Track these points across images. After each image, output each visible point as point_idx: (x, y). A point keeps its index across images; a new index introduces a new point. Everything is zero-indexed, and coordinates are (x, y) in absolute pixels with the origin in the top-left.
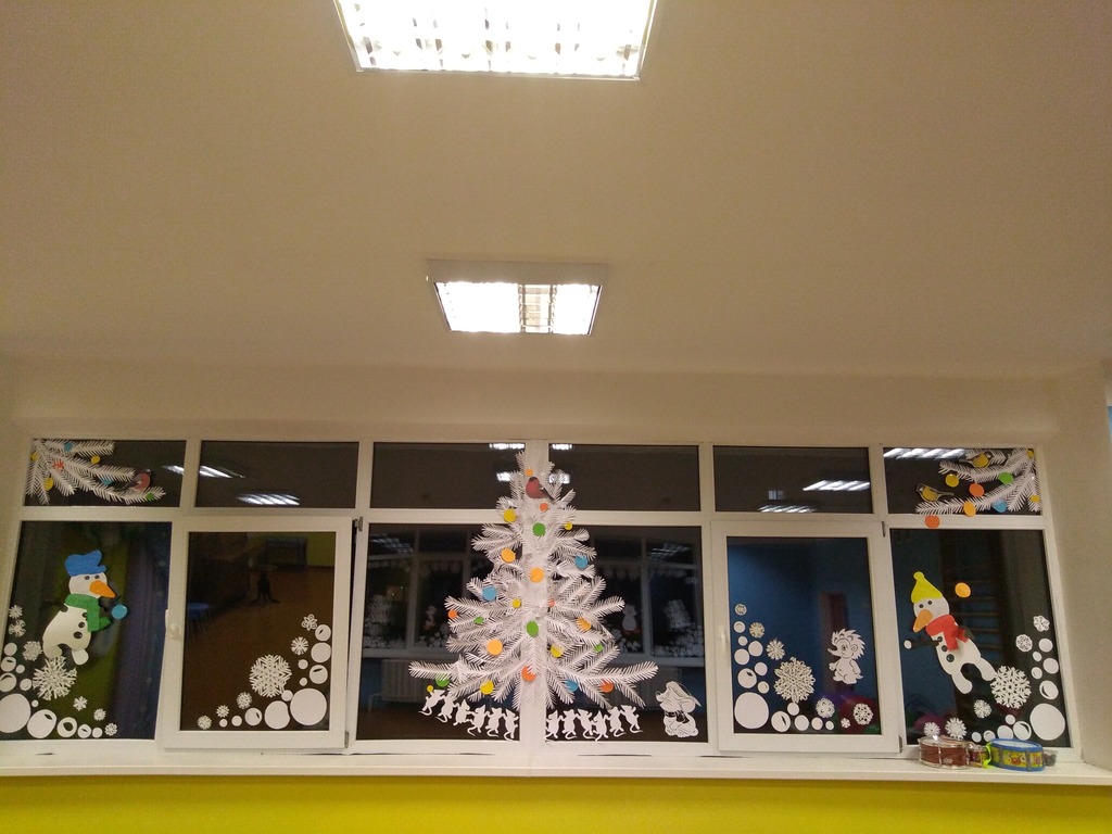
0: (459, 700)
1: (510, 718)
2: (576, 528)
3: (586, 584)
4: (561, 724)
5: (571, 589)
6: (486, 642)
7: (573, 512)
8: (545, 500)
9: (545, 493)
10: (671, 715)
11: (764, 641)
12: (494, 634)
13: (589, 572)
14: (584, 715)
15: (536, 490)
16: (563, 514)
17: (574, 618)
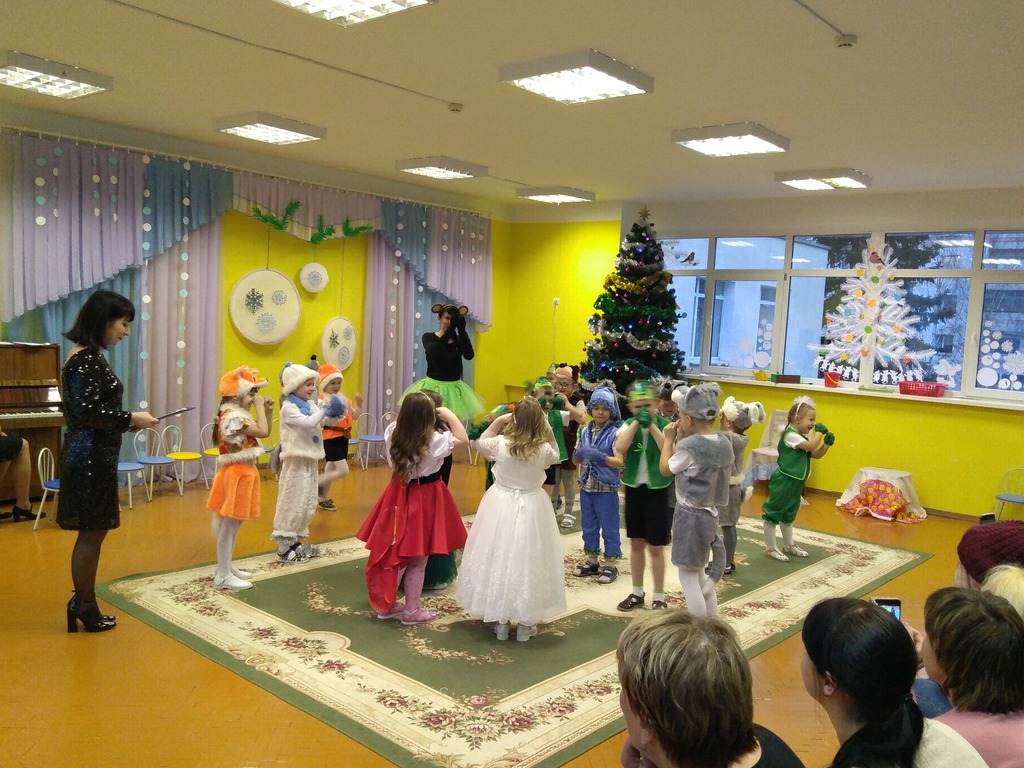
0: (831, 362)
1: (855, 372)
2: (896, 279)
3: (900, 308)
4: (881, 376)
5: (891, 311)
6: (845, 335)
7: (895, 269)
8: (880, 264)
9: (880, 260)
10: (941, 376)
11: (1001, 342)
12: (849, 332)
13: (902, 302)
14: (893, 374)
15: (875, 259)
16: (890, 271)
17: (892, 325)
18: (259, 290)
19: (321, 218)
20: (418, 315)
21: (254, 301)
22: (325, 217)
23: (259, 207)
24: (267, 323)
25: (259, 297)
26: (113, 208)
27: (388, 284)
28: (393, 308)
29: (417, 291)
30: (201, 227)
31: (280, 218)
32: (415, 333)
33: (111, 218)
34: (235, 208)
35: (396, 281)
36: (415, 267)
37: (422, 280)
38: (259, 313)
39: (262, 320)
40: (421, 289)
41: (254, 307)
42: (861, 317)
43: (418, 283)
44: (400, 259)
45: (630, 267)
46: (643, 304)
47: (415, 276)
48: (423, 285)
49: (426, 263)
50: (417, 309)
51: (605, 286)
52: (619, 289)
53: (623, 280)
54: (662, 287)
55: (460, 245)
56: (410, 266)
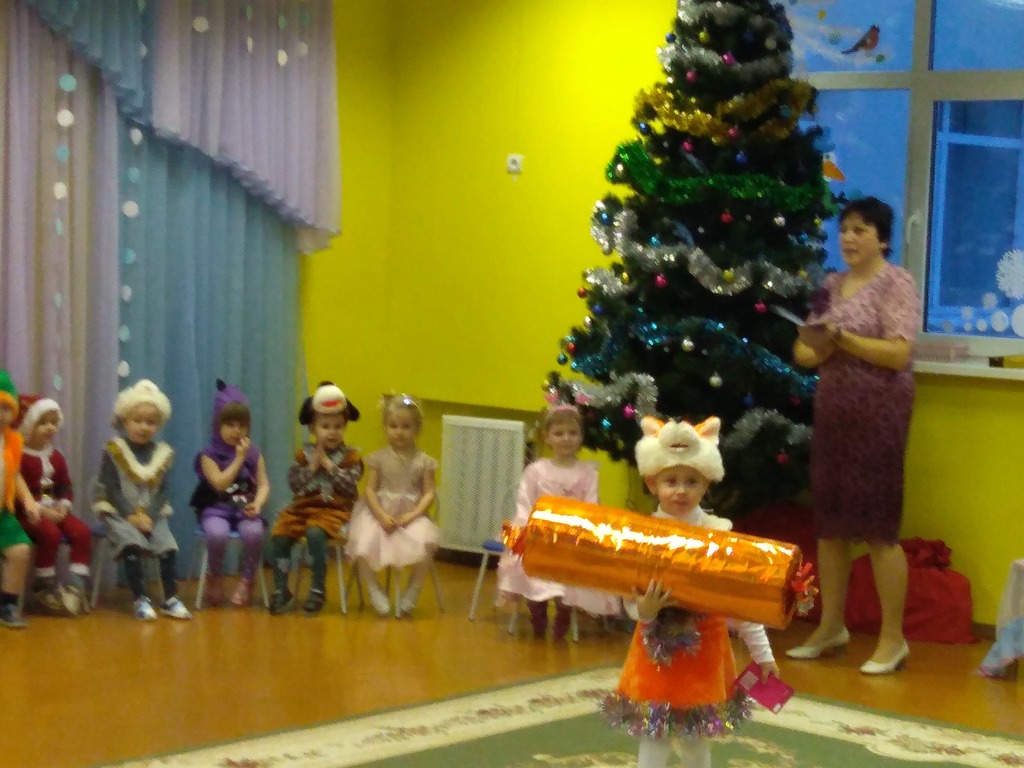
20: (131, 209)
27: (43, 125)
28: (60, 190)
29: (126, 141)
32: (122, 256)
35: (65, 118)
36: (118, 76)
37: (139, 113)
40: (137, 136)
43: (128, 122)
44: (74, 58)
45: (700, 67)
46: (733, 168)
47: (120, 103)
48: (140, 127)
49: (147, 67)
50: (127, 190)
51: (636, 122)
52: (670, 130)
53: (679, 104)
54: (786, 122)
55: (243, 14)
56: (104, 76)
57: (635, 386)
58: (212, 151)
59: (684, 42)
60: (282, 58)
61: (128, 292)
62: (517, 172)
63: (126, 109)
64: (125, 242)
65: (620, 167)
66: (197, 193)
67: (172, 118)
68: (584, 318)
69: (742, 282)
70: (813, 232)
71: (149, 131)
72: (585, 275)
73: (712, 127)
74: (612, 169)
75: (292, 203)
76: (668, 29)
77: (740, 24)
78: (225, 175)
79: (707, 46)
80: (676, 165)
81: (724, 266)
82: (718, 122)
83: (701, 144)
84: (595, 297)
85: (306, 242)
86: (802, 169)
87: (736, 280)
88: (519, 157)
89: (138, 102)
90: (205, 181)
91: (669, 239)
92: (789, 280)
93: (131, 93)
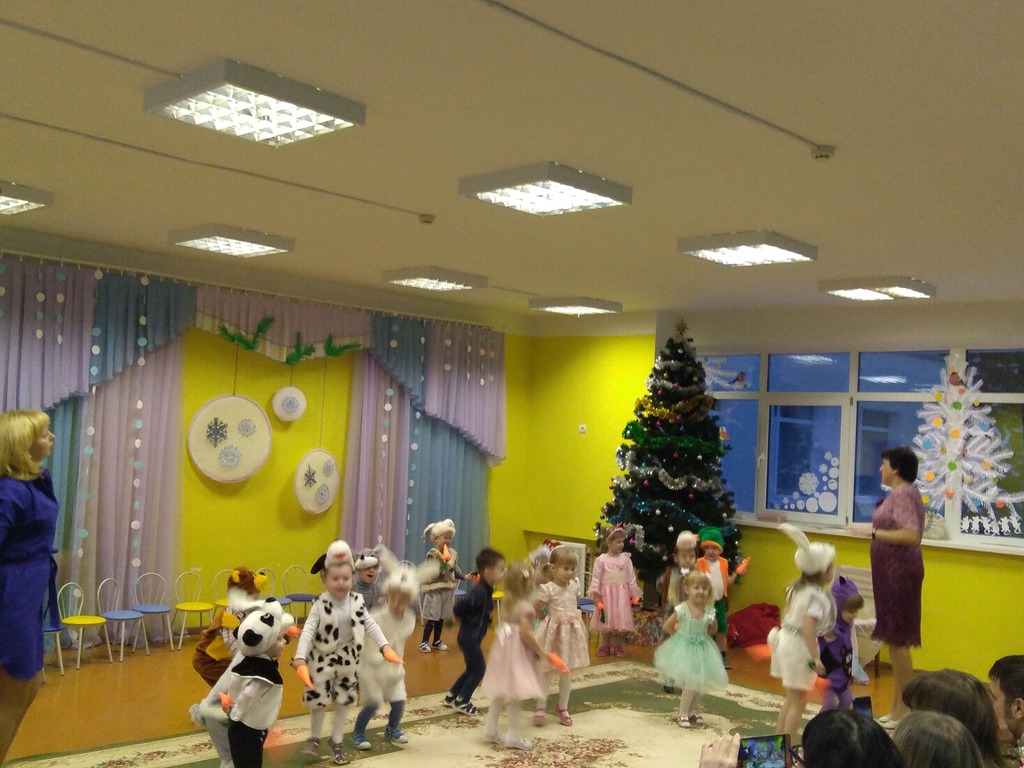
2: (982, 405)
3: (988, 440)
4: (971, 525)
5: (979, 443)
6: (925, 472)
7: (979, 394)
8: (962, 387)
9: (961, 382)
12: (929, 468)
13: (991, 433)
14: (985, 521)
15: (955, 380)
16: (975, 395)
17: (980, 461)
18: (223, 419)
19: (299, 336)
20: (414, 446)
21: (216, 432)
22: (304, 335)
23: (226, 325)
24: (231, 457)
25: (222, 428)
26: (58, 329)
27: (378, 409)
28: (385, 438)
29: (413, 418)
30: (157, 349)
31: (250, 337)
32: (410, 467)
33: (55, 340)
34: (198, 325)
35: (388, 407)
36: (411, 390)
37: (420, 405)
38: (222, 446)
39: (225, 454)
40: (418, 415)
41: (216, 439)
42: (944, 450)
43: (415, 409)
44: (393, 381)
45: (664, 389)
46: (679, 434)
47: (411, 400)
48: (420, 411)
49: (424, 385)
50: (413, 439)
51: (636, 412)
52: (651, 416)
53: (655, 405)
54: (702, 414)
55: (466, 363)
56: (405, 389)
57: (635, 530)
58: (451, 422)
59: (657, 377)
60: (482, 382)
61: (412, 483)
62: (584, 433)
63: (414, 404)
64: (411, 461)
65: (628, 432)
66: (444, 440)
67: (433, 407)
68: (611, 498)
69: (683, 485)
70: (715, 462)
71: (424, 413)
72: (613, 480)
73: (670, 416)
74: (625, 432)
75: (485, 445)
76: (650, 372)
77: (682, 370)
78: (456, 432)
79: (667, 380)
80: (653, 432)
81: (675, 477)
82: (672, 413)
83: (664, 422)
84: (617, 489)
85: (490, 462)
86: (710, 434)
87: (680, 484)
88: (584, 426)
89: (419, 401)
90: (447, 435)
91: (650, 464)
92: (704, 484)
93: (416, 397)
